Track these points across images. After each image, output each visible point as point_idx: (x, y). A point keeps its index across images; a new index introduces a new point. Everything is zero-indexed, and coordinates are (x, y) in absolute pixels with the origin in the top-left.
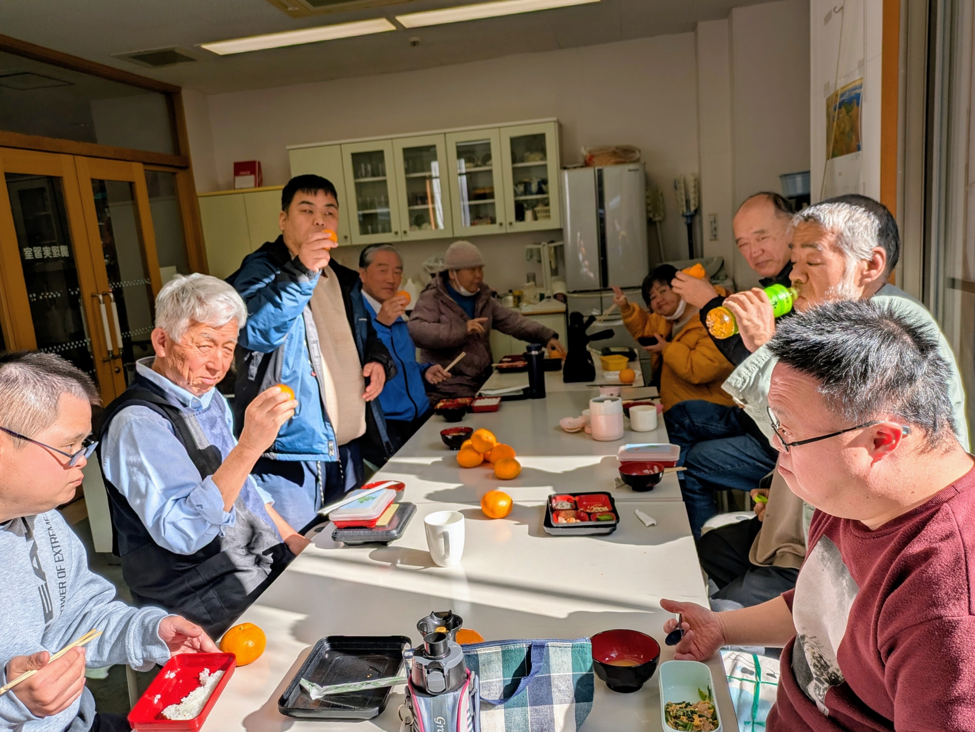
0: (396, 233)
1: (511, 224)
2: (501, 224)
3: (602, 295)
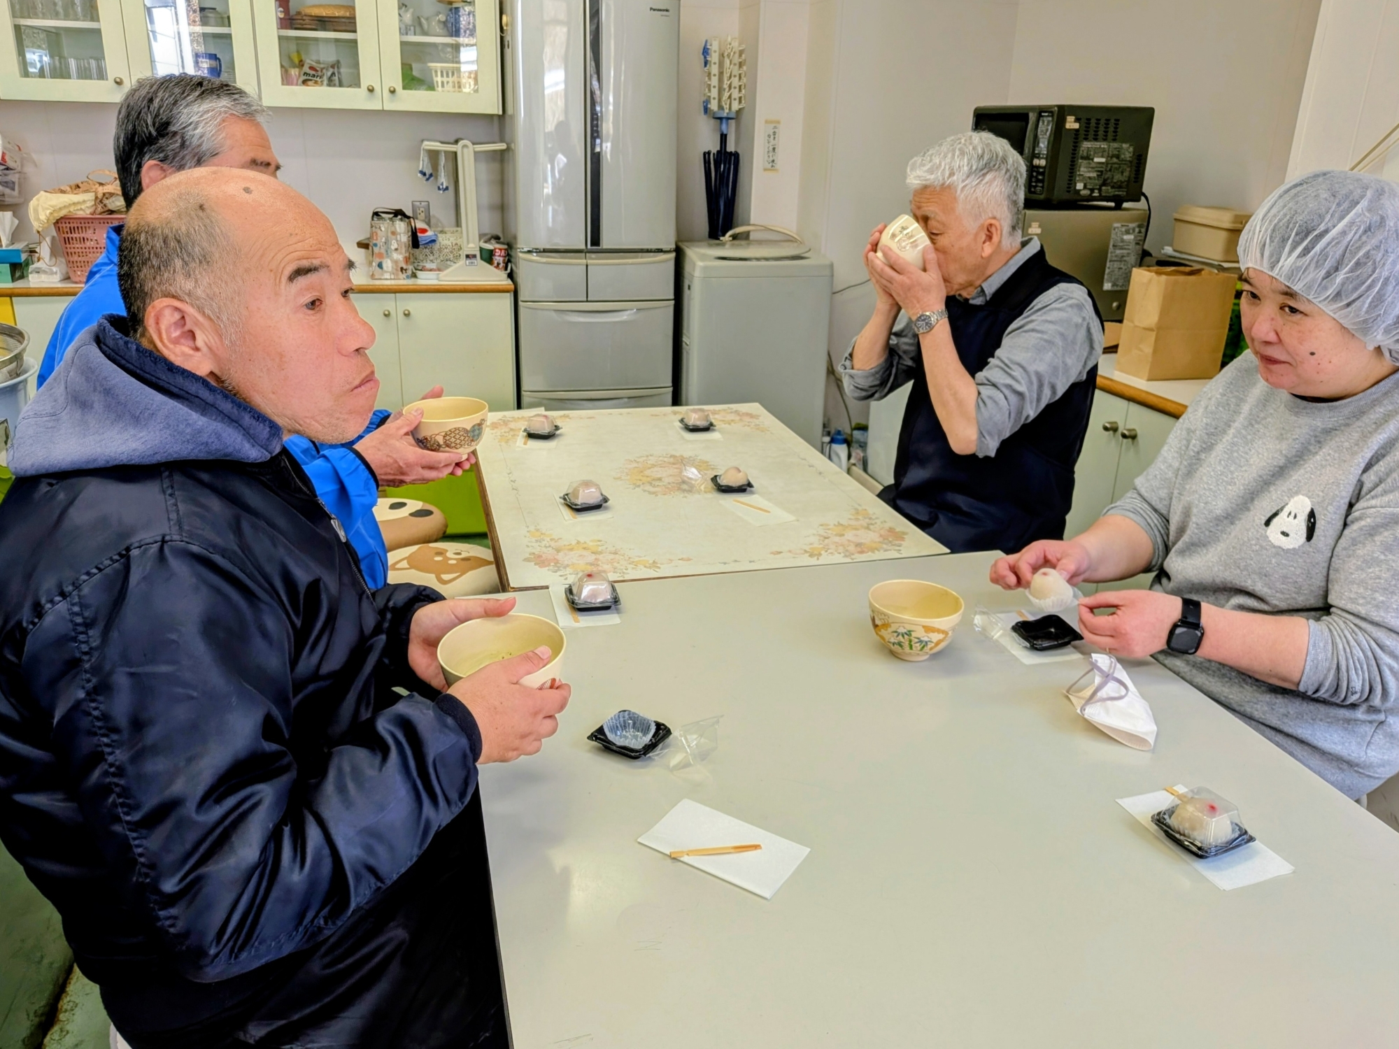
0: (119, 83)
1: (393, 92)
2: (371, 90)
3: (590, 262)
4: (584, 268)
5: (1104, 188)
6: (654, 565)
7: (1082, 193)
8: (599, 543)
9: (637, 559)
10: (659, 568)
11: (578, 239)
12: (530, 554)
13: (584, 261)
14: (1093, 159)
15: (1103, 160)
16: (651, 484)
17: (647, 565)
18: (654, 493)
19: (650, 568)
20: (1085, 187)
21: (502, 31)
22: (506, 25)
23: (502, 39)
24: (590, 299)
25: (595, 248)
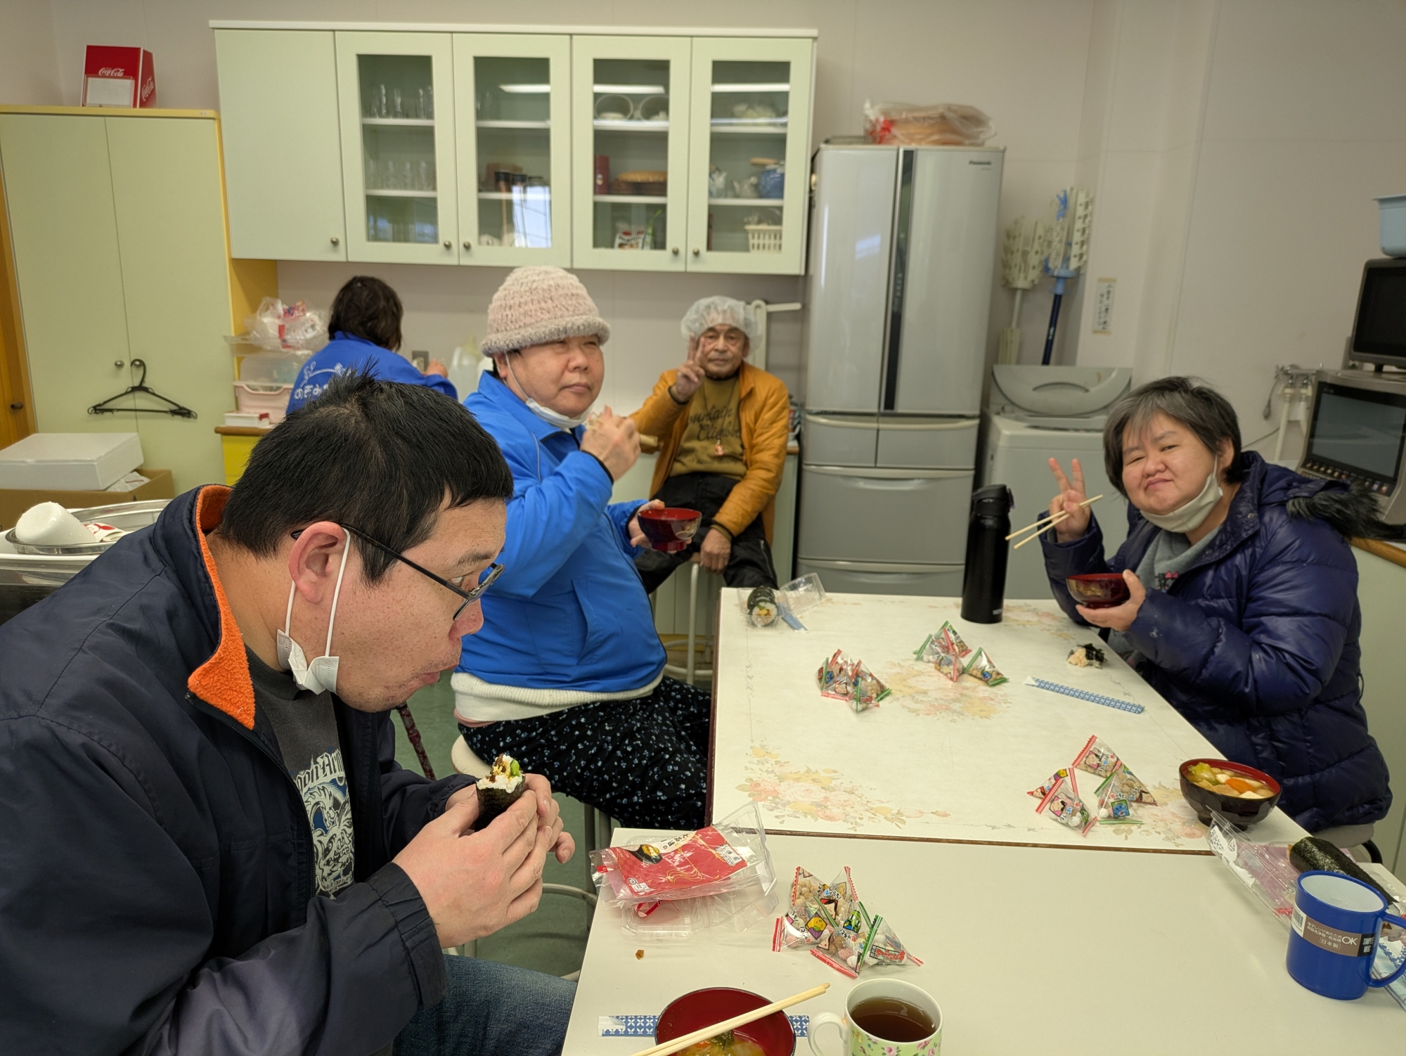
0: (448, 247)
2: (676, 253)
3: (881, 426)
4: (875, 432)
6: (898, 817)
8: (833, 774)
9: (877, 805)
10: (904, 822)
11: (872, 402)
12: (747, 780)
13: (875, 425)
16: (913, 697)
17: (889, 816)
18: (914, 711)
19: (891, 820)
21: (811, 191)
22: (815, 185)
23: (811, 199)
24: (878, 465)
25: (888, 411)
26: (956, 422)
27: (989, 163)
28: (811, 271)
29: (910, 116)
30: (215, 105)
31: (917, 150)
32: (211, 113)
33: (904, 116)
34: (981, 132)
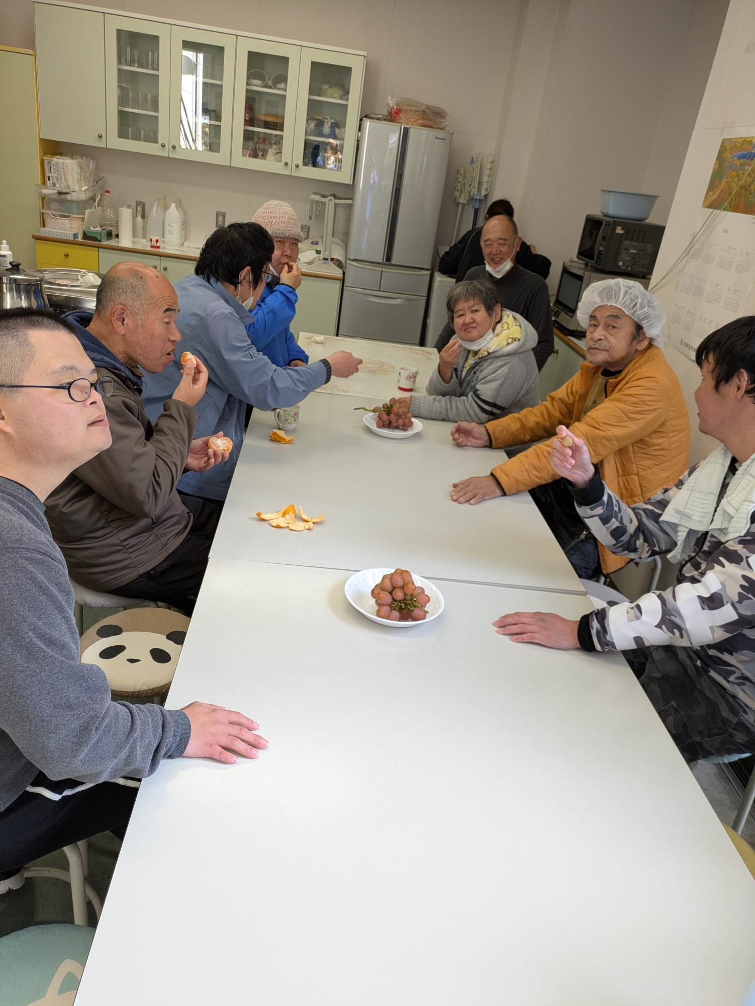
1: (297, 166)
2: (286, 164)
3: (384, 270)
4: (380, 273)
5: (634, 266)
7: (621, 267)
11: (379, 257)
13: (381, 269)
14: (629, 251)
15: (635, 252)
20: (623, 264)
21: (358, 141)
22: (360, 137)
23: (358, 145)
24: (381, 290)
25: (387, 263)
26: (420, 271)
27: (444, 139)
28: (355, 183)
29: (409, 108)
30: (33, 47)
31: (410, 128)
32: (31, 52)
33: (406, 108)
34: (443, 122)
